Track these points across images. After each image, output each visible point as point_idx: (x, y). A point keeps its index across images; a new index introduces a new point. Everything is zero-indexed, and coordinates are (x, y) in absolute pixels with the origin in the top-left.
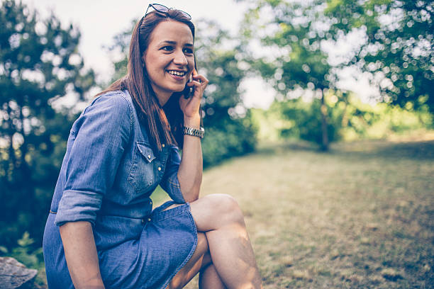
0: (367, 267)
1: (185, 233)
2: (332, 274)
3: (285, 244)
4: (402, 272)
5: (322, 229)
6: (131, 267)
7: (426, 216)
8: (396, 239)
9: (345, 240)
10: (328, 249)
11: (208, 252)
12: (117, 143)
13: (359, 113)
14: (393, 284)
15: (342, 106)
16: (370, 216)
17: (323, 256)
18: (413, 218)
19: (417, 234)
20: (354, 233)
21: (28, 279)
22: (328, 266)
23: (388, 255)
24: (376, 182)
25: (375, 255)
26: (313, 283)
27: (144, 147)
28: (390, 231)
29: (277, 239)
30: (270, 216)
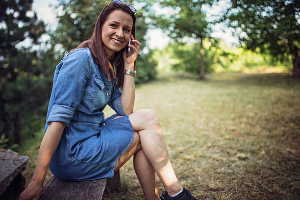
0: (228, 153)
1: (126, 131)
2: (208, 157)
3: (178, 140)
4: (249, 155)
5: (201, 130)
6: (97, 150)
7: (264, 122)
8: (246, 136)
9: (216, 137)
10: (205, 143)
11: (140, 142)
12: (82, 78)
13: (225, 54)
14: (243, 162)
15: (213, 49)
16: (231, 122)
17: (202, 147)
18: (257, 124)
19: (259, 133)
20: (221, 133)
21: (24, 162)
22: (205, 152)
23: (241, 146)
24: (235, 101)
25: (234, 146)
26: (196, 162)
27: (99, 80)
28: (243, 132)
29: (173, 137)
30: (168, 122)
